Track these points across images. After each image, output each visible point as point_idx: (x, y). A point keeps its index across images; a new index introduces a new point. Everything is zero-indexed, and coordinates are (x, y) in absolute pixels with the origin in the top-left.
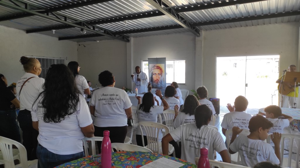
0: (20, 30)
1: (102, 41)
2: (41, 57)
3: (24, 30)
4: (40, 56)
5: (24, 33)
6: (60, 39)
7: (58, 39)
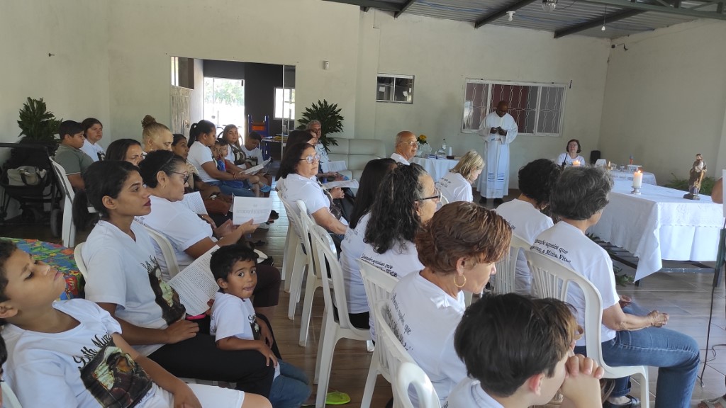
0: (461, 22)
1: (670, 27)
2: (503, 81)
3: (470, 21)
4: (499, 80)
5: (469, 27)
6: (559, 33)
7: (552, 34)
